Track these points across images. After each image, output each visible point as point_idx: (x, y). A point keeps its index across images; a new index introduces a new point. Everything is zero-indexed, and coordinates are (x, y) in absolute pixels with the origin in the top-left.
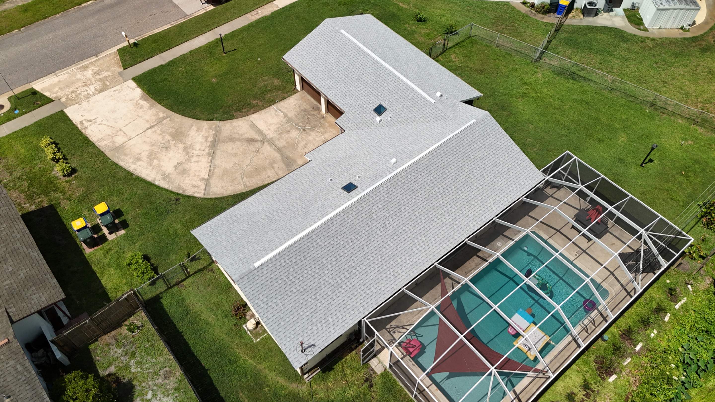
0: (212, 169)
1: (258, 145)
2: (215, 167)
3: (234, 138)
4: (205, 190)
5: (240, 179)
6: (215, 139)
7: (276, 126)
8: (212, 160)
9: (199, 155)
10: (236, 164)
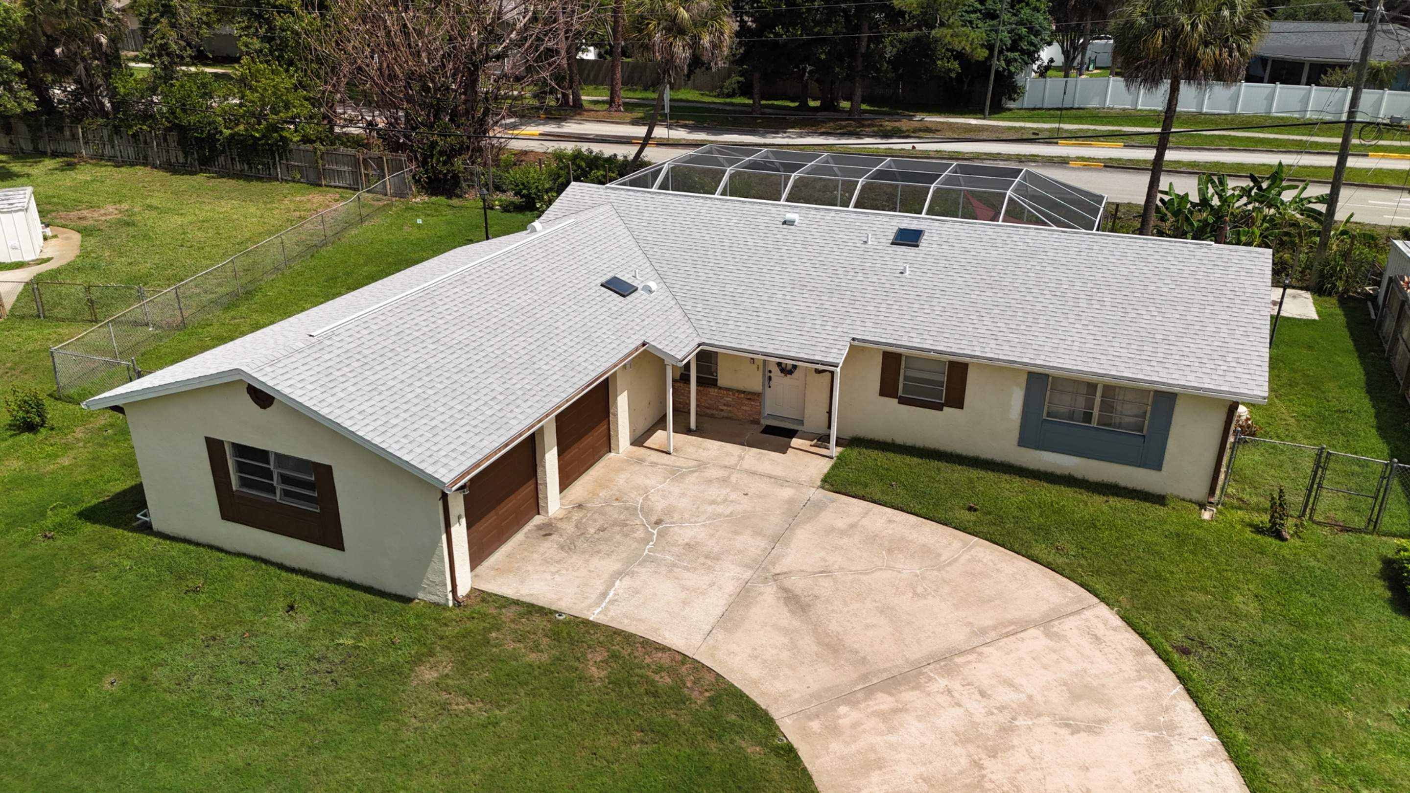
4: (1077, 613)
8: (961, 653)
9: (983, 694)
10: (915, 594)
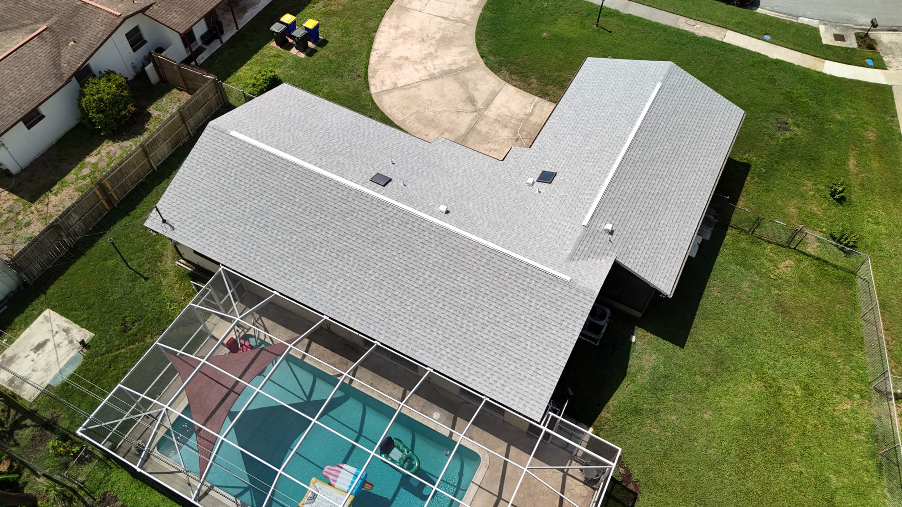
0: (413, 85)
1: (469, 108)
2: (416, 87)
3: (467, 85)
4: (381, 92)
5: (411, 112)
6: (457, 70)
7: (507, 113)
8: (425, 80)
9: (426, 68)
10: (431, 101)
